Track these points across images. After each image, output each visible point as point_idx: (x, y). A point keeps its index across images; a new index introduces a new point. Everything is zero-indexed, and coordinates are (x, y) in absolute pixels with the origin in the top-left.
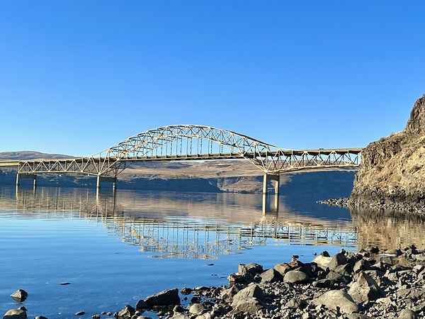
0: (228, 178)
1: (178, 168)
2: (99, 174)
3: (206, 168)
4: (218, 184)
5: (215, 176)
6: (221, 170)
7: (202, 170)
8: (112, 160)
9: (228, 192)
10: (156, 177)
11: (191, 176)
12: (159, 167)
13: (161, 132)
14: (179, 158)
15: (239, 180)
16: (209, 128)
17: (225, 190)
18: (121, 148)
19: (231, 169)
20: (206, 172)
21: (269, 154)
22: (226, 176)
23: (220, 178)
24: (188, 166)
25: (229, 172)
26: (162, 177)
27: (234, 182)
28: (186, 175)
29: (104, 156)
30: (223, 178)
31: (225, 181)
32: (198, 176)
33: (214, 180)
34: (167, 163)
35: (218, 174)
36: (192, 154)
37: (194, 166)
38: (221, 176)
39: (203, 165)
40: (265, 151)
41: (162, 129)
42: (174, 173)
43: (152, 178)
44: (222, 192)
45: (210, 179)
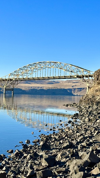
0: (78, 89)
1: (52, 83)
2: (5, 87)
3: (67, 84)
4: (72, 92)
5: (71, 88)
6: (74, 84)
7: (65, 84)
8: (11, 80)
9: (77, 95)
10: (41, 88)
11: (58, 87)
12: (43, 83)
13: (35, 65)
14: (54, 78)
15: (83, 89)
16: (59, 62)
17: (76, 94)
18: (15, 74)
19: (79, 84)
20: (66, 86)
21: (90, 76)
22: (77, 87)
23: (74, 89)
24: (58, 82)
25: (78, 86)
26: (44, 88)
27: (81, 91)
28: (56, 87)
29: (7, 78)
30: (75, 89)
31: (76, 90)
32: (62, 88)
33: (70, 90)
34: (47, 81)
35: (73, 87)
36: (61, 76)
37: (61, 83)
38: (74, 87)
39: (66, 82)
40: (88, 74)
41: (35, 64)
42: (50, 86)
43: (39, 89)
44: (74, 95)
45: (69, 89)
